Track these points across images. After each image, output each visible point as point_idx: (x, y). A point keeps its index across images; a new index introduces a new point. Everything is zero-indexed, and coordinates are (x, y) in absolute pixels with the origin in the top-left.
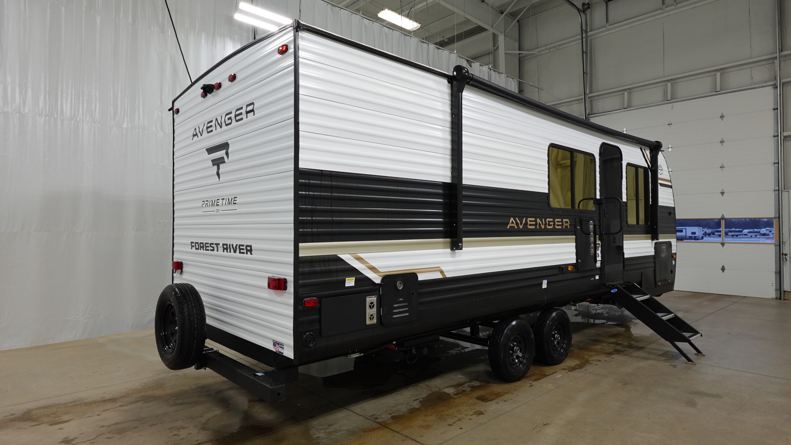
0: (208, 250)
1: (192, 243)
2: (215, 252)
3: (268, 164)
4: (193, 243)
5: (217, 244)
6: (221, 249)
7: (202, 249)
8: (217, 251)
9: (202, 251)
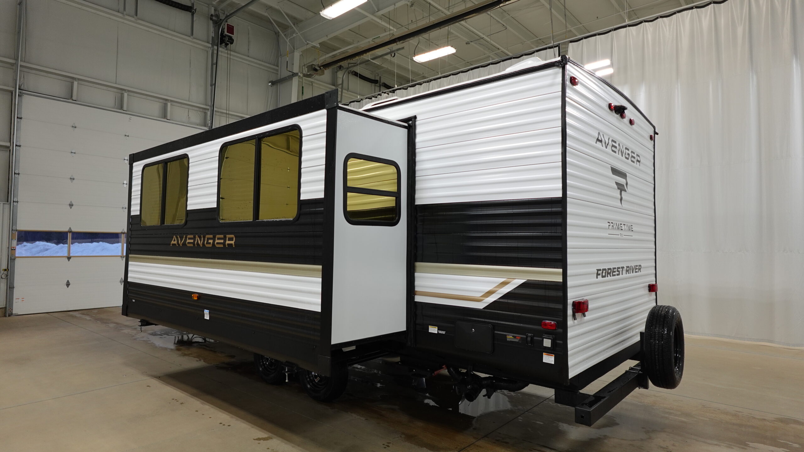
0: (615, 275)
1: (598, 270)
2: (621, 275)
3: (644, 206)
4: (600, 270)
5: (623, 268)
6: (624, 272)
7: (609, 275)
8: (622, 274)
9: (609, 278)
